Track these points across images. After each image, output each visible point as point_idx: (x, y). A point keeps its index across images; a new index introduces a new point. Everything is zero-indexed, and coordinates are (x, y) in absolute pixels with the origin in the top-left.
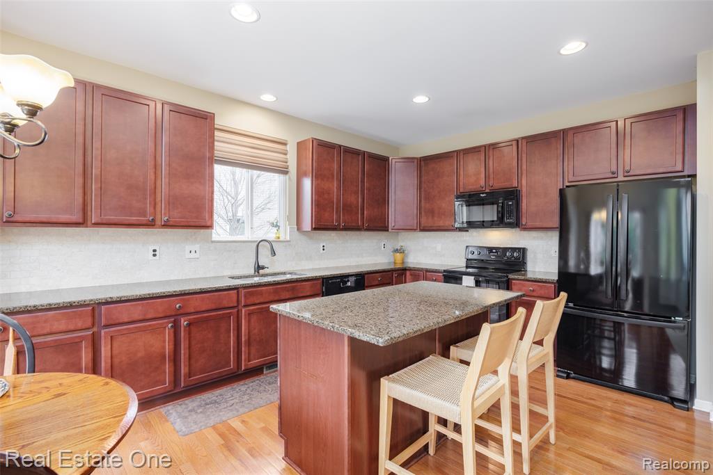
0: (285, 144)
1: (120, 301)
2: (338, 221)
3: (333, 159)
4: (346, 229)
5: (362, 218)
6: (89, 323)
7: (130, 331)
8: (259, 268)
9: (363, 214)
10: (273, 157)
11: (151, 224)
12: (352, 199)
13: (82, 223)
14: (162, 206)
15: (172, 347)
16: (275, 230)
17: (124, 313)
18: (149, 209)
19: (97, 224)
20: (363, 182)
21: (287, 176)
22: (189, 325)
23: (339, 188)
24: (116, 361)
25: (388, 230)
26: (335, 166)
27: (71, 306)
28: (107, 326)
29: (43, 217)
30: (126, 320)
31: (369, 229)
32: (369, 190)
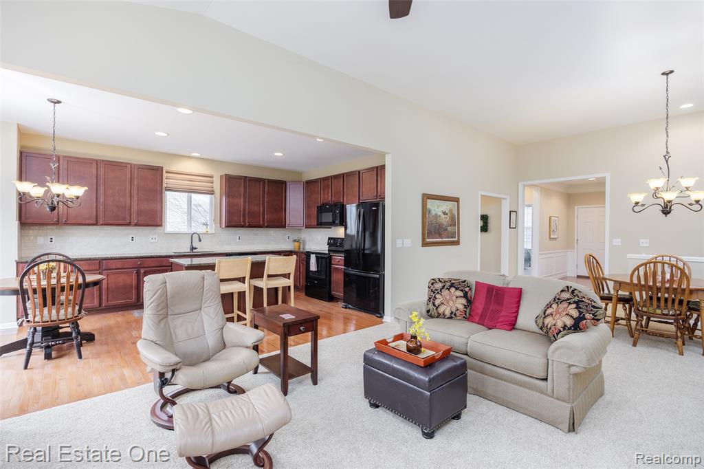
0: (212, 177)
1: (111, 259)
2: (244, 221)
3: (241, 185)
4: (250, 226)
5: (263, 221)
6: (98, 268)
7: (116, 273)
8: (192, 248)
9: (264, 218)
10: (205, 185)
11: (129, 224)
12: (256, 209)
13: (96, 224)
14: (134, 216)
15: (136, 282)
16: (205, 227)
17: (113, 265)
18: (128, 217)
19: (103, 225)
20: (264, 197)
21: (213, 196)
22: (145, 272)
23: (245, 202)
24: (110, 286)
25: (285, 227)
26: (242, 190)
27: (90, 259)
28: (105, 270)
29: (79, 221)
30: (114, 267)
31: (268, 227)
32: (268, 202)
